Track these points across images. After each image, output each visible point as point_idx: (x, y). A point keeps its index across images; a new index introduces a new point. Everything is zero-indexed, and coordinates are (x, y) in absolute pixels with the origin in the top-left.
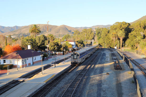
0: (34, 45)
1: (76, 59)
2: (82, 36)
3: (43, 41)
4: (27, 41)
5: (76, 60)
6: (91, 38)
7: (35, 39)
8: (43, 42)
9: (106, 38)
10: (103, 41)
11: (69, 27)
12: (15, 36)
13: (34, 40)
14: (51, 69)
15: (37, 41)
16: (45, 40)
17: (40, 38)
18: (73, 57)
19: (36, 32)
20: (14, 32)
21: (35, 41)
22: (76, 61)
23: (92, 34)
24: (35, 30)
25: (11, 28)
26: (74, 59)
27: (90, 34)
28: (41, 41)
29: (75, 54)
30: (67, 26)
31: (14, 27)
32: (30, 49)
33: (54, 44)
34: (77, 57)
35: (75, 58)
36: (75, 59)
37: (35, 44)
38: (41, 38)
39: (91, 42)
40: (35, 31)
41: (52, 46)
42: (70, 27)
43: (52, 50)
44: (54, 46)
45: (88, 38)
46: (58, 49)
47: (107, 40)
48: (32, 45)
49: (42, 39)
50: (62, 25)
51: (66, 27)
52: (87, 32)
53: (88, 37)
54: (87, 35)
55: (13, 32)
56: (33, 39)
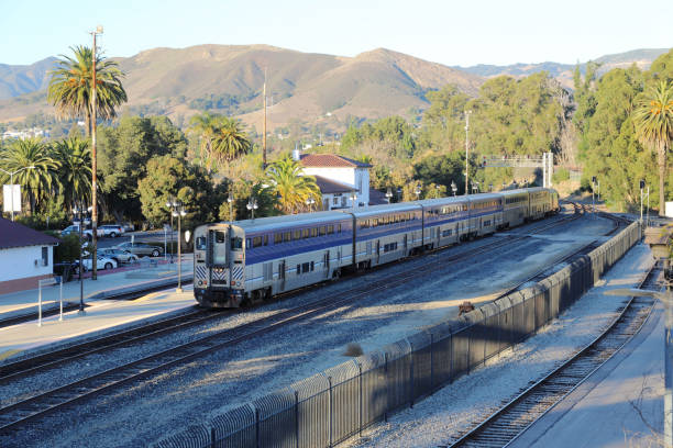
0: (76, 184)
1: (228, 264)
2: (482, 129)
3: (137, 161)
4: (29, 157)
5: (227, 271)
6: (539, 139)
7: (86, 146)
8: (135, 169)
9: (620, 140)
10: (601, 165)
11: (421, 63)
12: (38, 132)
13: (77, 153)
14: (39, 325)
15: (99, 163)
16: (150, 156)
17: (114, 143)
18: (204, 255)
19: (93, 98)
20: (36, 99)
21: (87, 159)
22: (224, 282)
23: (547, 114)
24: (86, 83)
25: (20, 72)
26: (211, 263)
27: (538, 111)
28: (121, 162)
29: (220, 237)
30: (408, 58)
31: (40, 65)
32: (18, 208)
33: (173, 180)
34: (228, 257)
35: (220, 258)
36: (219, 266)
37: (82, 183)
38: (123, 143)
39: (539, 174)
40: (86, 95)
41: (159, 193)
42: (426, 63)
43: (158, 217)
44: (170, 191)
45: (519, 143)
46: (205, 212)
47: (626, 153)
48: (61, 185)
49: (132, 144)
50: (371, 54)
51: (403, 65)
52: (515, 100)
53: (520, 133)
54: (516, 125)
55: (26, 102)
56: (70, 146)
